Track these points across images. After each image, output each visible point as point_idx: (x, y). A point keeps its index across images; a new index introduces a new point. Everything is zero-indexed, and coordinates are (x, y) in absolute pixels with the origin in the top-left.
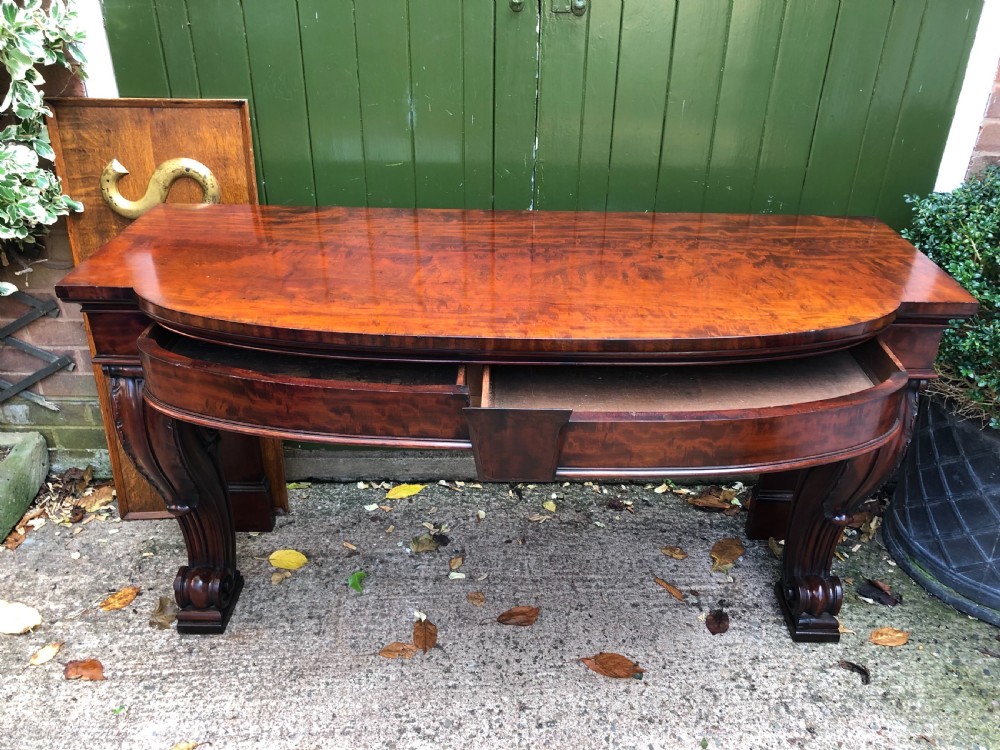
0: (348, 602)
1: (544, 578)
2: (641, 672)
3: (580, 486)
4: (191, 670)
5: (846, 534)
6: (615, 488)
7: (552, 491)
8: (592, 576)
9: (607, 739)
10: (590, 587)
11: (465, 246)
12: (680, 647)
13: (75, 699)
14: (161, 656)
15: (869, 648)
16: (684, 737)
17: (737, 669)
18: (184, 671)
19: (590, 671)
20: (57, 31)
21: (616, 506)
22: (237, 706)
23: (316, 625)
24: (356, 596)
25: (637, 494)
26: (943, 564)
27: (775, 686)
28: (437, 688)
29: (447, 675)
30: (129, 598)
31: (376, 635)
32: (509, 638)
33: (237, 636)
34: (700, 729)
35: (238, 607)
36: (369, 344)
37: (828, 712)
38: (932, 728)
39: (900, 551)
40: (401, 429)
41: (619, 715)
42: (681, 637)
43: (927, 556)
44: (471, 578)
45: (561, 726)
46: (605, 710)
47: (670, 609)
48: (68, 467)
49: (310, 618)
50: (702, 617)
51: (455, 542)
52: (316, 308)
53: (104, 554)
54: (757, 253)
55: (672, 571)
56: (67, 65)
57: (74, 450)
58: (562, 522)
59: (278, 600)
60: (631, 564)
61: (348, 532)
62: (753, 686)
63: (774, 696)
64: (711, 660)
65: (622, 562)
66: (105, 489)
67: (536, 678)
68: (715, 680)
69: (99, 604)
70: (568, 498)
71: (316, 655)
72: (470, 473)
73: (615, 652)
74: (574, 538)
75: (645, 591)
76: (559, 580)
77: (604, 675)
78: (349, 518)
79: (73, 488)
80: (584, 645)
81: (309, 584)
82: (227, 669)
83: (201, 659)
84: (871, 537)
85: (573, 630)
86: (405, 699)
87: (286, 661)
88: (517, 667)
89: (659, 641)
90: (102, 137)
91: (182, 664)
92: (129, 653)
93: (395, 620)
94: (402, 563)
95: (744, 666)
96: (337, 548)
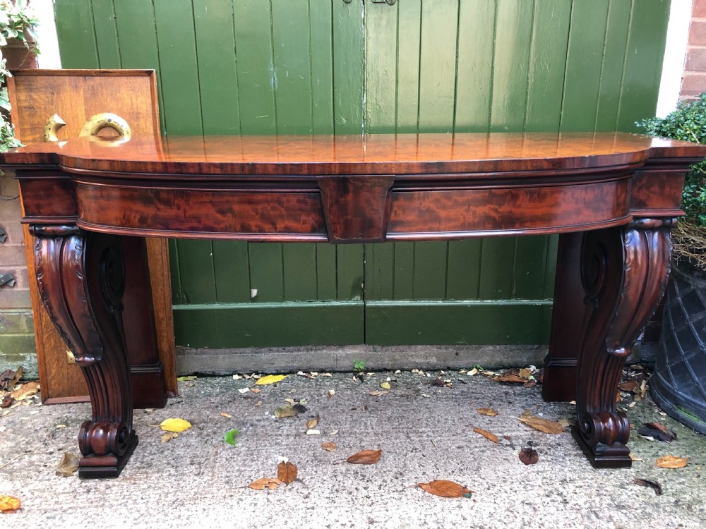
0: (224, 452)
1: (384, 432)
2: (470, 492)
3: (409, 372)
4: (87, 505)
5: (622, 396)
6: (436, 373)
7: (387, 376)
8: (423, 429)
10: (422, 437)
12: (500, 474)
14: (64, 495)
15: (657, 470)
17: (550, 488)
18: (81, 505)
19: (426, 493)
21: (438, 383)
23: (197, 469)
24: (230, 448)
25: (454, 376)
27: (584, 500)
28: (298, 509)
29: (306, 500)
32: (357, 473)
33: (129, 479)
35: (132, 459)
37: (632, 516)
41: (454, 525)
42: (500, 467)
43: (691, 402)
44: (325, 434)
46: (442, 521)
47: (488, 449)
48: (4, 369)
49: (192, 464)
50: (516, 453)
51: (311, 410)
53: (25, 428)
55: (487, 424)
56: (25, 41)
57: (8, 355)
58: (396, 396)
59: (166, 453)
60: (454, 421)
61: (226, 407)
62: (566, 500)
63: (583, 506)
64: (527, 483)
65: (447, 419)
66: (32, 384)
67: (382, 500)
68: (533, 496)
69: (17, 460)
70: (400, 381)
71: (196, 490)
72: (322, 365)
73: (446, 479)
74: (407, 406)
75: (467, 437)
76: (396, 432)
77: (439, 496)
78: (226, 398)
79: (6, 385)
80: (421, 475)
81: (192, 441)
82: (119, 502)
83: (97, 496)
84: (642, 396)
85: (410, 466)
86: (271, 518)
87: (169, 495)
88: (365, 493)
89: (482, 471)
90: (48, 97)
91: (80, 500)
92: (36, 494)
93: (263, 464)
94: (268, 425)
95: (555, 486)
96: (216, 417)
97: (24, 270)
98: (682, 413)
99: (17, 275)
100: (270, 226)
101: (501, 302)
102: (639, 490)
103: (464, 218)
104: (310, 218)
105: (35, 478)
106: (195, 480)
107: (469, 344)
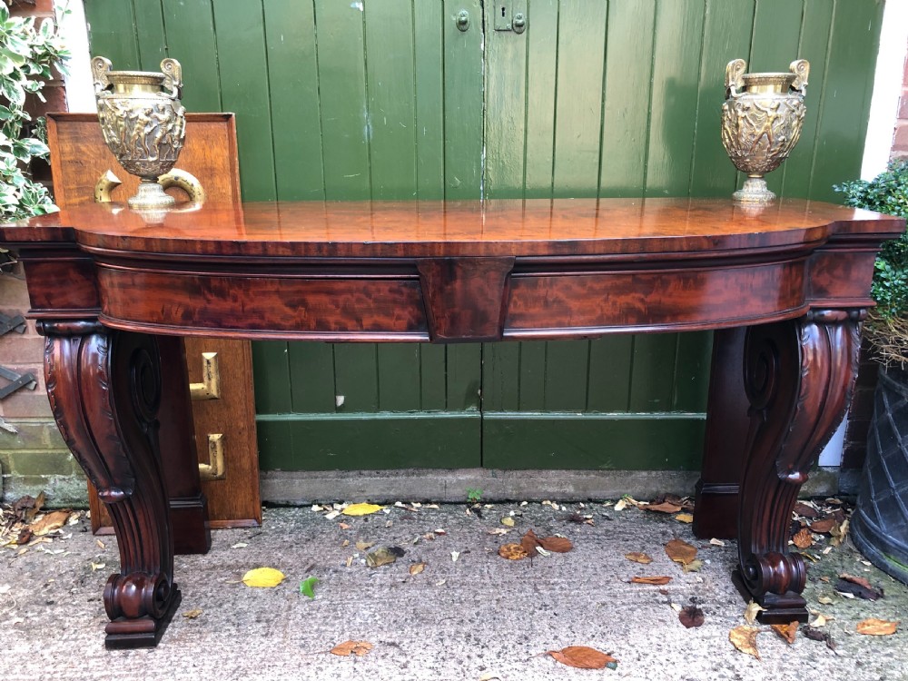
0: (299, 607)
1: (505, 582)
2: (616, 662)
3: (539, 505)
4: (125, 673)
5: (813, 539)
6: (573, 506)
7: (510, 510)
8: (556, 580)
10: (554, 589)
12: (654, 640)
14: (95, 660)
15: (857, 638)
17: (718, 659)
18: (117, 673)
19: (559, 664)
20: (45, 45)
21: (575, 520)
23: (264, 627)
24: (307, 601)
25: (597, 510)
29: (404, 670)
31: (329, 635)
32: (470, 636)
33: (178, 640)
39: (874, 550)
42: (654, 632)
43: (902, 547)
44: (428, 584)
47: (639, 607)
48: (21, 495)
49: (258, 621)
50: (675, 612)
51: (411, 553)
53: (47, 571)
55: (639, 574)
56: (52, 77)
57: (27, 476)
58: (521, 535)
59: (225, 606)
60: (595, 569)
61: (302, 547)
62: (738, 675)
64: (688, 651)
65: (586, 567)
66: (56, 514)
67: (501, 672)
68: (696, 670)
70: (526, 515)
71: (262, 655)
72: (427, 493)
73: (585, 645)
75: (612, 591)
76: (521, 584)
77: (575, 667)
78: (304, 535)
79: (24, 515)
80: (551, 640)
82: (165, 670)
83: (137, 662)
84: (841, 540)
85: (538, 627)
87: (229, 662)
88: (479, 662)
89: (631, 635)
91: (116, 667)
92: (60, 657)
93: (349, 622)
94: (356, 572)
95: (725, 657)
96: (290, 561)
98: (892, 563)
99: (37, 376)
100: (355, 323)
101: (658, 416)
103: (602, 310)
104: (406, 313)
105: (59, 637)
106: (262, 643)
107: (616, 470)
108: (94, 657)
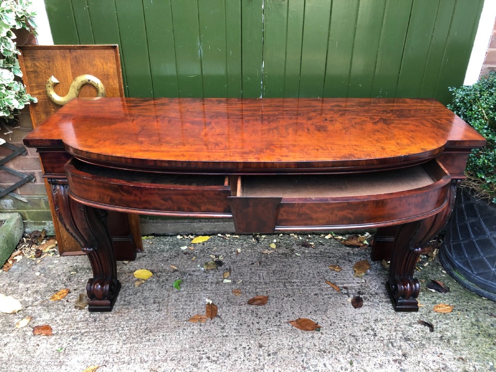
0: (173, 295)
1: (270, 282)
2: (319, 328)
3: (288, 236)
4: (95, 330)
5: (421, 258)
6: (305, 236)
7: (274, 238)
8: (295, 280)
9: (303, 361)
11: (228, 116)
12: (339, 315)
13: (38, 345)
14: (81, 323)
15: (433, 314)
16: (341, 359)
17: (367, 325)
18: (92, 330)
19: (294, 327)
20: (22, 12)
21: (306, 245)
22: (119, 347)
23: (157, 306)
24: (177, 292)
25: (316, 239)
26: (470, 271)
27: (387, 334)
28: (218, 337)
29: (223, 330)
30: (65, 294)
31: (188, 311)
32: (253, 312)
33: (118, 313)
34: (349, 355)
35: (118, 298)
36: (180, 166)
37: (413, 346)
38: (465, 353)
39: (448, 266)
40: (197, 208)
41: (309, 349)
42: (339, 310)
43: (462, 268)
44: (234, 282)
45: (280, 355)
46: (301, 347)
47: (333, 296)
48: (33, 230)
49: (154, 303)
50: (350, 300)
51: (226, 264)
52: (153, 148)
53: (52, 273)
54: (375, 117)
55: (334, 277)
56: (27, 29)
57: (35, 221)
58: (279, 254)
59: (138, 294)
60: (314, 274)
61: (173, 260)
62: (375, 334)
63: (386, 338)
64: (354, 321)
65: (309, 273)
66: (52, 241)
67: (267, 331)
68: (356, 331)
69: (50, 297)
70: (282, 242)
71: (158, 322)
72: (233, 230)
73: (306, 318)
74: (285, 262)
75: (321, 287)
76: (278, 282)
77: (301, 329)
78: (173, 253)
79: (36, 240)
80: (291, 314)
81: (154, 286)
82: (114, 329)
83: (100, 324)
84: (433, 259)
85: (285, 307)
86: (202, 342)
87: (142, 325)
88: (257, 326)
89: (328, 312)
90: (46, 64)
91: (91, 327)
92: (65, 321)
93: (197, 304)
94: (200, 275)
95: (371, 324)
96: (167, 268)
97: (40, 172)
98: (456, 274)
99: (36, 175)
102: (420, 328)
105: (63, 311)
106: (157, 315)
108: (80, 321)
